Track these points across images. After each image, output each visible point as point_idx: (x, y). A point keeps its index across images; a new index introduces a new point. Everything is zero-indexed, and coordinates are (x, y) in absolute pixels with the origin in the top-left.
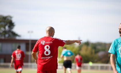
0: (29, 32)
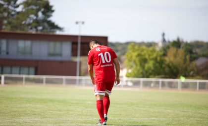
0: (77, 23)
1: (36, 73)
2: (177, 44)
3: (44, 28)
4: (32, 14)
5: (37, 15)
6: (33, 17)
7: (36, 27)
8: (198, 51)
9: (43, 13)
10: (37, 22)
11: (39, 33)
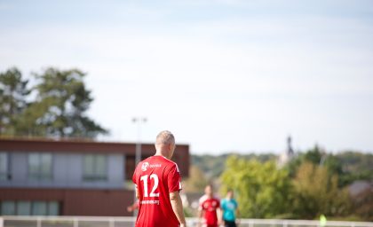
0: (134, 120)
1: (61, 213)
2: (315, 156)
3: (75, 130)
4: (54, 104)
5: (62, 107)
6: (56, 110)
7: (61, 130)
8: (351, 169)
9: (75, 104)
10: (63, 120)
11: (66, 139)
